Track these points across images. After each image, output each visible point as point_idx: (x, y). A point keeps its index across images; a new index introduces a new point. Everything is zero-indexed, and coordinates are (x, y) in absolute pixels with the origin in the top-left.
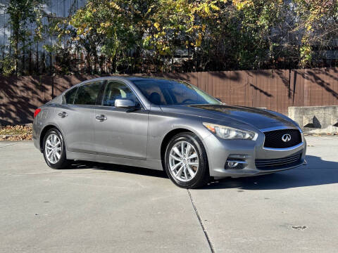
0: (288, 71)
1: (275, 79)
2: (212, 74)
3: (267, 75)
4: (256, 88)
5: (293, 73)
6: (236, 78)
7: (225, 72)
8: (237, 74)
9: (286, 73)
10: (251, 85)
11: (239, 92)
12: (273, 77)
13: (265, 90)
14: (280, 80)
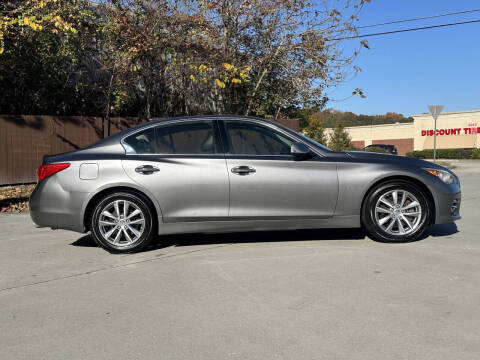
0: (100, 119)
1: (87, 129)
2: (5, 118)
3: (76, 123)
4: (65, 140)
5: (106, 122)
6: (38, 126)
7: (24, 117)
8: (40, 120)
9: (98, 121)
10: (59, 136)
11: (44, 146)
12: (84, 126)
13: (75, 143)
14: (93, 130)
